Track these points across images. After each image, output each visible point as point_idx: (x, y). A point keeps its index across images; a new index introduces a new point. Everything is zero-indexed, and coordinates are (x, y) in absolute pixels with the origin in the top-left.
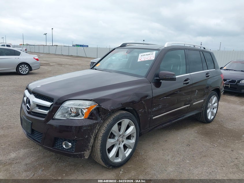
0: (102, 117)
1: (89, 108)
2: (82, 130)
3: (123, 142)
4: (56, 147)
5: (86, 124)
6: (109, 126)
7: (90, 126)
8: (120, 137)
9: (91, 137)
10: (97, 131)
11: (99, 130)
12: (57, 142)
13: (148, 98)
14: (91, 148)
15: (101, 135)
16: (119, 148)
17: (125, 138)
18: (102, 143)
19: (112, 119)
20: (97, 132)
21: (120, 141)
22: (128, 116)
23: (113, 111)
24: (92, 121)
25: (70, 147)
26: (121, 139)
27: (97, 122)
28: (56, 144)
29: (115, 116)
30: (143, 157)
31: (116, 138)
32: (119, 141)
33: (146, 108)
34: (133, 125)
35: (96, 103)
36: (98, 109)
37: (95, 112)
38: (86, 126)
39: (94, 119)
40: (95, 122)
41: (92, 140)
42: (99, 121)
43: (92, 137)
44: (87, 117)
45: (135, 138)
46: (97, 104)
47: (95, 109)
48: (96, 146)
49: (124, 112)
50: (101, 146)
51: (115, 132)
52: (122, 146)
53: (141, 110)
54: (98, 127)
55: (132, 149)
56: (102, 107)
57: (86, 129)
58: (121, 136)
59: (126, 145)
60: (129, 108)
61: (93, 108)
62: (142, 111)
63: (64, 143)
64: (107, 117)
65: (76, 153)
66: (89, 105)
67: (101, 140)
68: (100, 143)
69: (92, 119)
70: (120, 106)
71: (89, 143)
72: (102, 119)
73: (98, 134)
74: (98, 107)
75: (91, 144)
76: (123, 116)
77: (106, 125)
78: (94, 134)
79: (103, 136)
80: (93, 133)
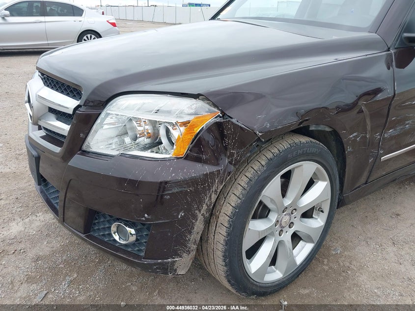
0: (232, 155)
1: (189, 122)
2: (166, 195)
3: (291, 225)
4: (96, 235)
5: (180, 177)
6: (252, 183)
7: (193, 182)
8: (283, 212)
9: (195, 217)
10: (214, 197)
11: (222, 195)
12: (96, 219)
13: (380, 97)
14: (195, 247)
15: (227, 210)
16: (281, 243)
17: (298, 214)
18: (229, 234)
19: (263, 163)
20: (213, 200)
21: (283, 224)
22: (313, 154)
23: (270, 137)
24: (199, 166)
25: (133, 239)
26: (286, 219)
27: (214, 169)
28: (95, 224)
29: (275, 151)
30: (342, 264)
31: (273, 217)
32: (281, 224)
33: (369, 128)
34: (324, 180)
35: (215, 106)
36: (218, 129)
37: (209, 138)
38: (178, 183)
39: (205, 162)
40: (207, 169)
41: (199, 226)
42: (221, 168)
43: (200, 217)
44: (184, 151)
45: (325, 216)
46: (216, 110)
47: (209, 129)
48: (210, 241)
49: (304, 139)
50: (227, 243)
51: (272, 200)
52: (287, 237)
53: (355, 134)
54: (217, 186)
55: (314, 243)
56: (234, 121)
57: (181, 192)
58: (289, 211)
59: (298, 233)
60: (322, 128)
61: (202, 122)
62: (356, 137)
63: (113, 228)
64: (248, 155)
65: (150, 261)
66: (191, 114)
67: (226, 225)
68: (225, 234)
69: (198, 160)
70: (293, 120)
71: (190, 233)
72: (230, 163)
73: (218, 207)
74: (218, 120)
75: (195, 236)
76: (300, 152)
77: (243, 181)
78: (205, 207)
79: (234, 214)
80: (201, 203)
